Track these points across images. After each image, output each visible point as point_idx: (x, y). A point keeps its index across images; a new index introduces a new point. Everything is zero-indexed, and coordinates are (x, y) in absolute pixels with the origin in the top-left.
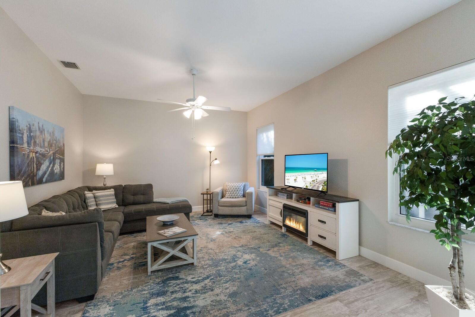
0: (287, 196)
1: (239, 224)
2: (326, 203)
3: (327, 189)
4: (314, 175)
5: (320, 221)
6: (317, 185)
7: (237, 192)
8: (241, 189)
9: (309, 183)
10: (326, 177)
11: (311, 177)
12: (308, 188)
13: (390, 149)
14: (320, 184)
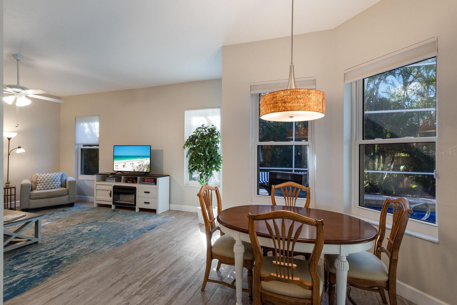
0: (116, 179)
1: (62, 213)
2: (149, 180)
3: (150, 170)
4: (141, 161)
5: (145, 192)
6: (143, 168)
7: (54, 183)
8: (58, 179)
9: (136, 167)
10: (150, 162)
11: (138, 162)
12: (136, 171)
13: (184, 145)
14: (145, 167)
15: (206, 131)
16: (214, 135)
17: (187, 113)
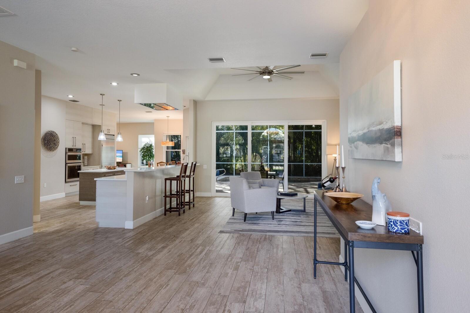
10: (122, 157)
13: (140, 151)
15: (148, 145)
16: (151, 147)
17: (140, 136)
